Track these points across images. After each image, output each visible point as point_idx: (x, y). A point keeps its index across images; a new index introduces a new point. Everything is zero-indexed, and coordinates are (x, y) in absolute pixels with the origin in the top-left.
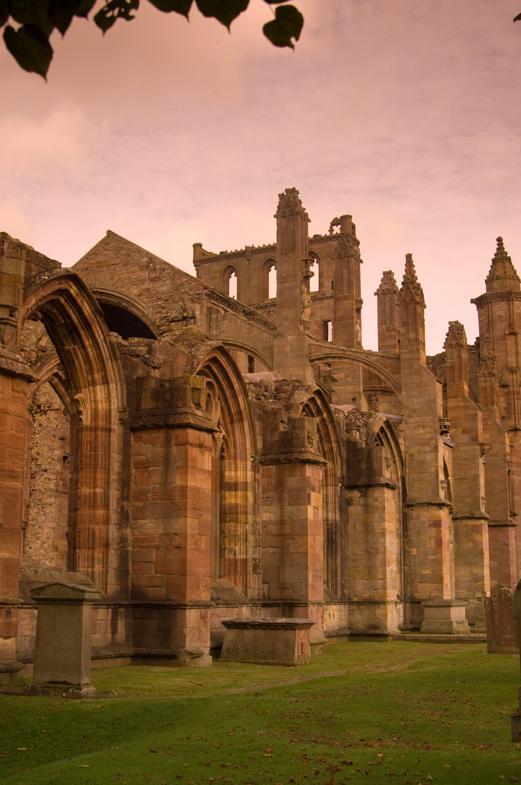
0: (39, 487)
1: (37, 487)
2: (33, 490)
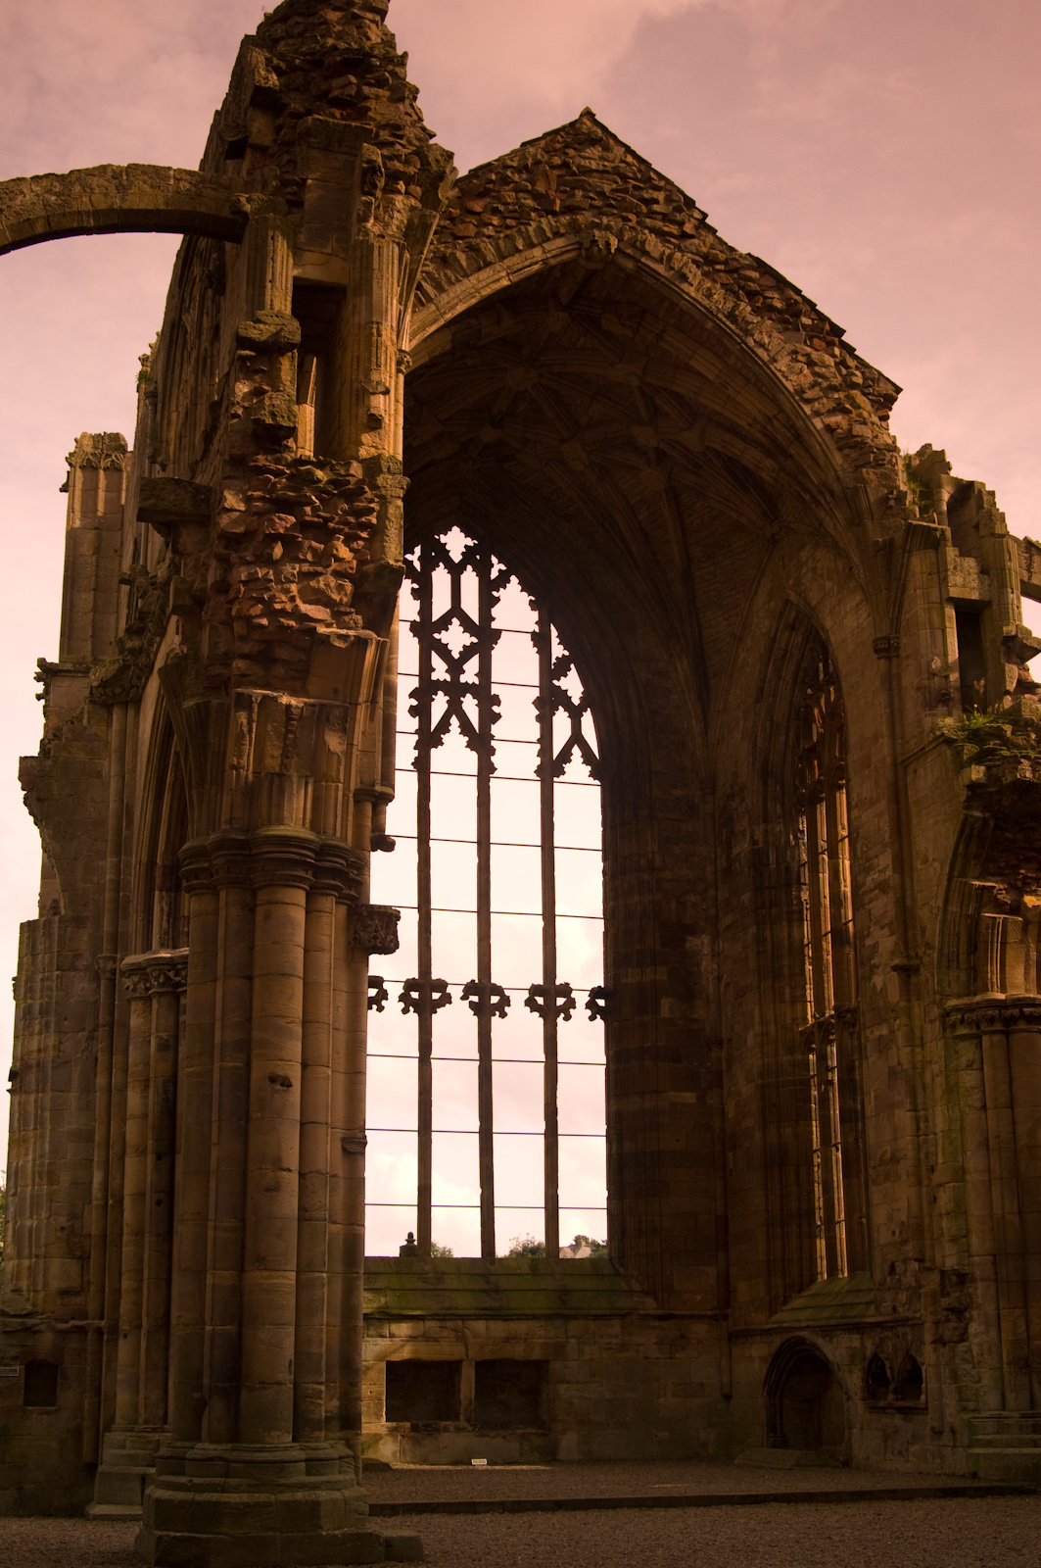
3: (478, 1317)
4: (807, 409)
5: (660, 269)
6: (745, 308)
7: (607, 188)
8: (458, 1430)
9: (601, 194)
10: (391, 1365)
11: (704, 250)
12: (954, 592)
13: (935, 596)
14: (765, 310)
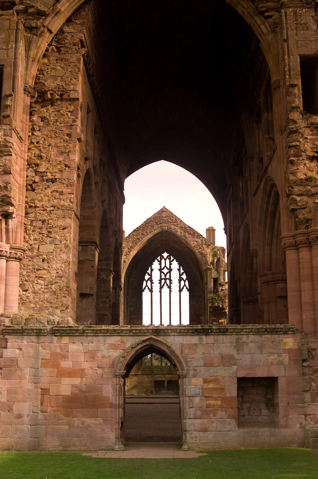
0: (41, 203)
1: (38, 204)
2: (31, 207)
3: (167, 374)
4: (195, 249)
5: (174, 231)
6: (187, 234)
7: (166, 219)
8: (165, 390)
9: (165, 220)
10: (155, 381)
11: (181, 226)
12: (212, 277)
13: (210, 277)
14: (190, 234)
